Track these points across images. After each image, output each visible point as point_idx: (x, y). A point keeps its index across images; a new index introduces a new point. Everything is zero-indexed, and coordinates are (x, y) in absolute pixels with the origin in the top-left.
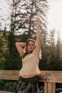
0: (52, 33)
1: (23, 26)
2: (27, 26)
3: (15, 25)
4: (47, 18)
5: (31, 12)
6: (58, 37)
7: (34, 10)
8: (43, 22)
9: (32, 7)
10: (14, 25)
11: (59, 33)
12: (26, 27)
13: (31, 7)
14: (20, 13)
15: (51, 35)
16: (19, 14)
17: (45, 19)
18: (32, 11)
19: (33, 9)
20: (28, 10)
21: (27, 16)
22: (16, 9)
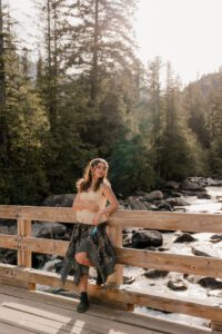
0: (155, 67)
1: (77, 60)
2: (87, 57)
3: (58, 58)
4: (134, 32)
5: (94, 22)
6: (169, 76)
7: (102, 15)
8: (127, 44)
9: (96, 8)
10: (55, 58)
11: (169, 66)
12: (86, 60)
13: (93, 8)
14: (66, 26)
15: (151, 72)
16: (65, 30)
17: (129, 36)
18: (96, 18)
19: (99, 14)
20: (86, 17)
21: (86, 34)
22: (56, 17)
